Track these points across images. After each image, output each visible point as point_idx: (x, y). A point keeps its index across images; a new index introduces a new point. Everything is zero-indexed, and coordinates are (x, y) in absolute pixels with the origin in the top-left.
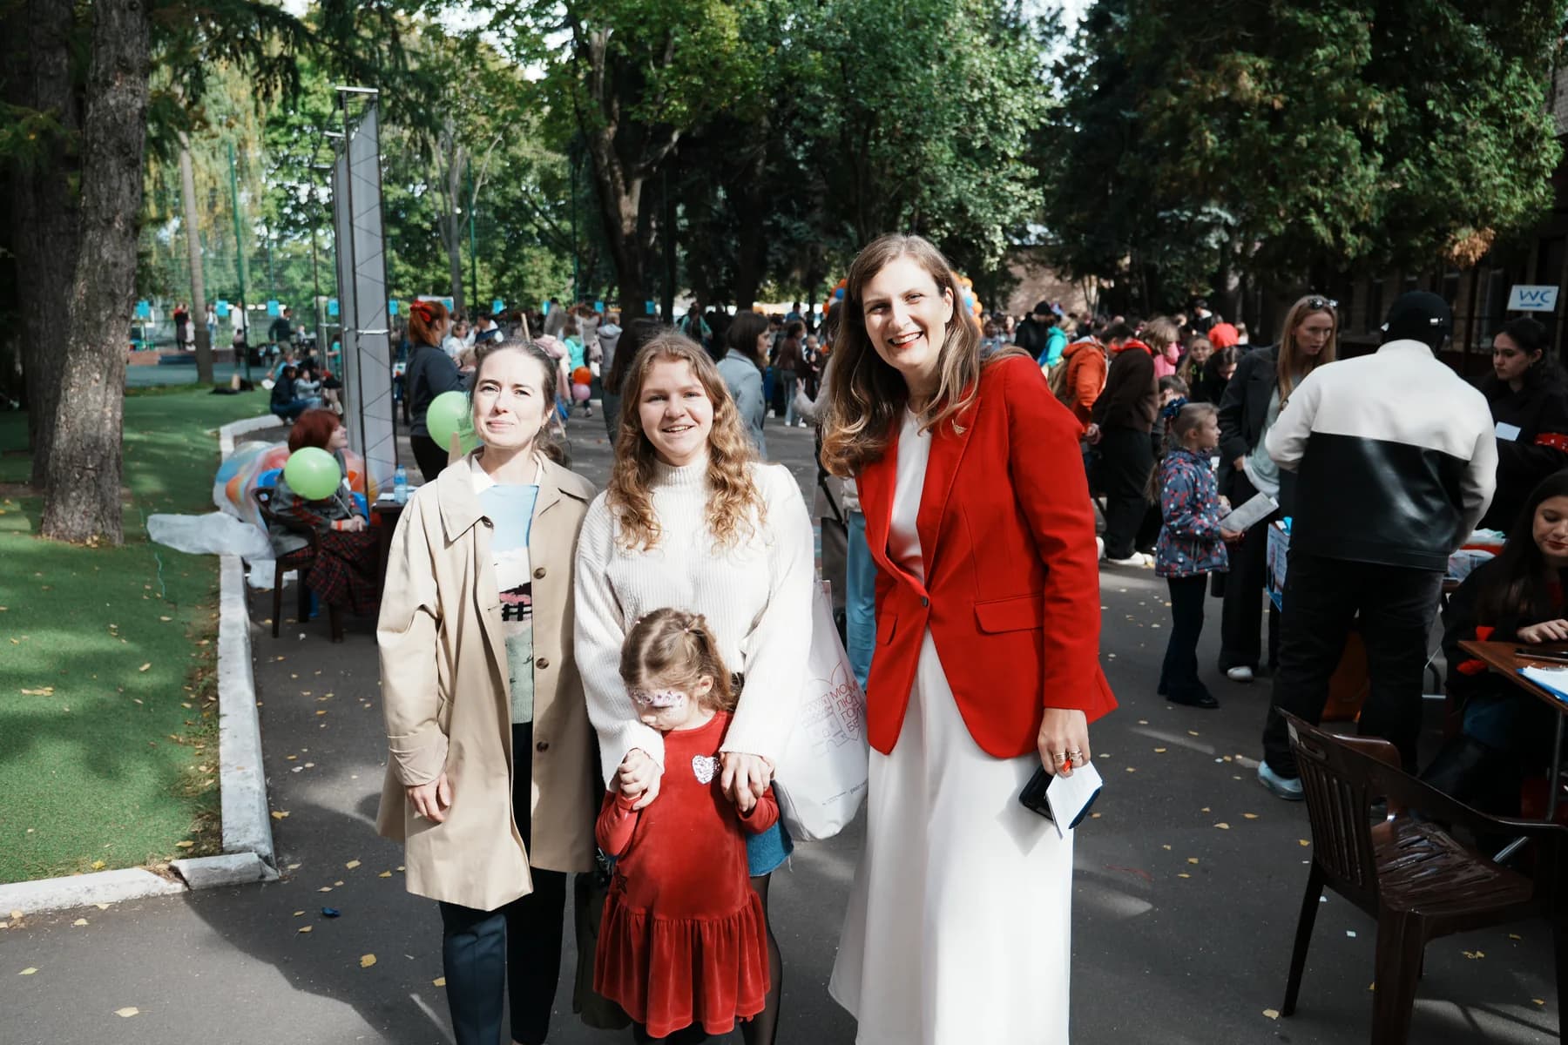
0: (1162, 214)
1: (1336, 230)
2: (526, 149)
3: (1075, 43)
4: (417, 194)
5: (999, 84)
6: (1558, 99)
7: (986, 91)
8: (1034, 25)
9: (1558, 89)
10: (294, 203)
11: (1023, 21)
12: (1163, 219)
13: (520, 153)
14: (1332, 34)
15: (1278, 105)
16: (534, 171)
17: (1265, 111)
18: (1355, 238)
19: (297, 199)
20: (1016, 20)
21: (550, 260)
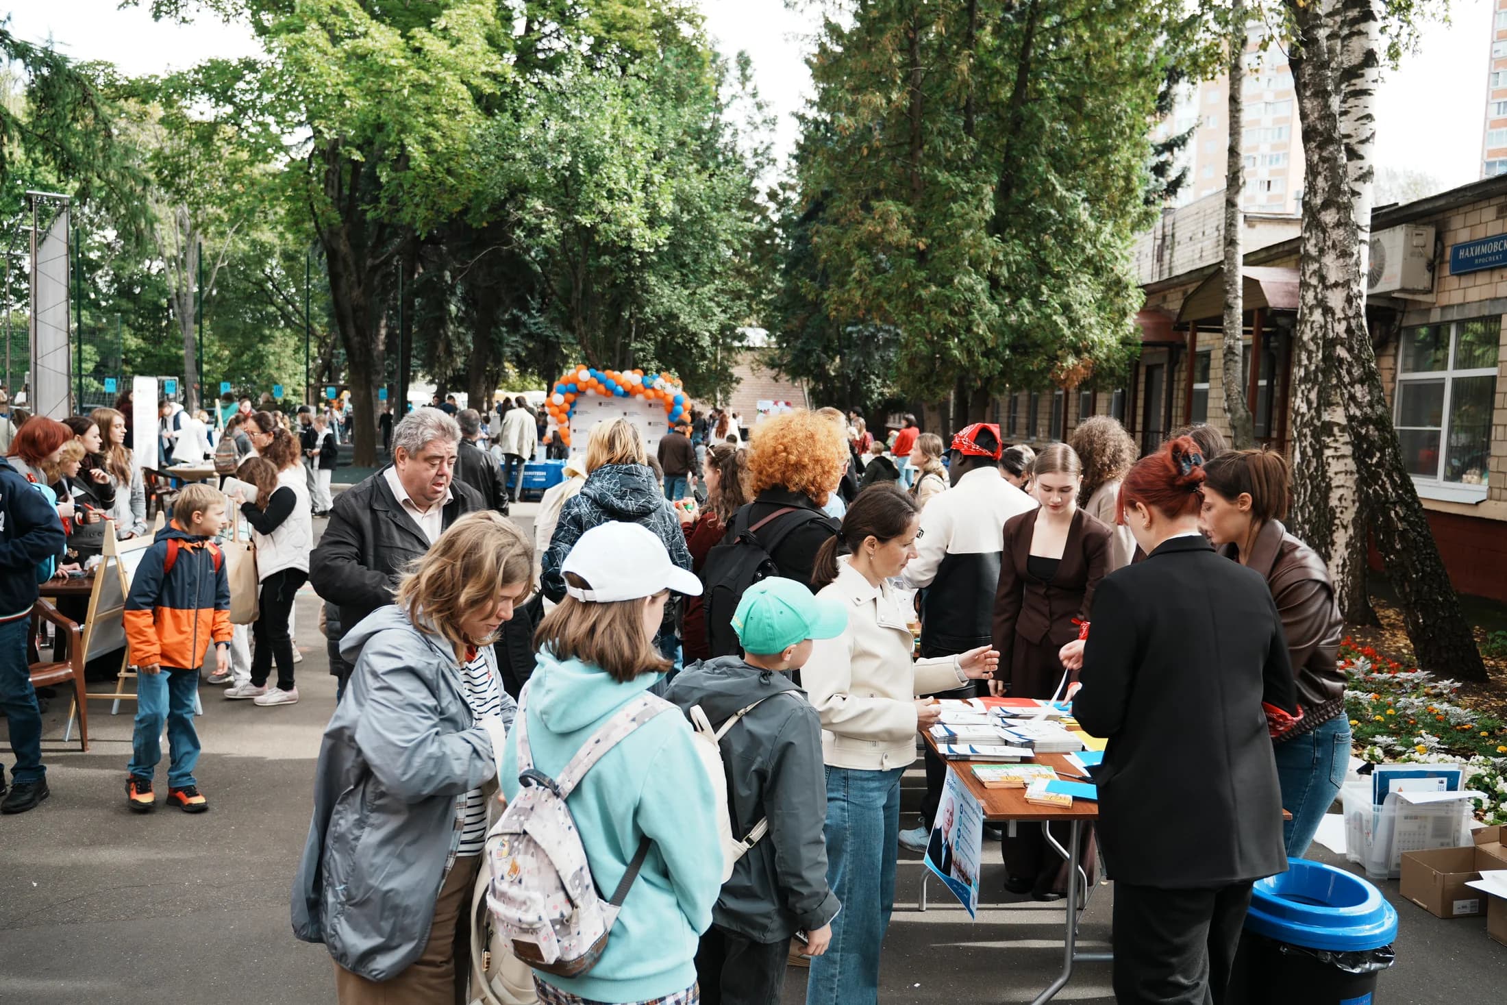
0: (849, 329)
1: (970, 353)
2: (267, 236)
3: (787, 172)
4: (154, 271)
5: (707, 208)
6: (1177, 248)
7: (695, 213)
8: (748, 155)
9: (1177, 240)
10: (17, 272)
11: (739, 150)
12: (851, 333)
13: (264, 238)
14: (963, 192)
15: (922, 246)
16: (277, 255)
17: (912, 250)
18: (985, 360)
19: (21, 269)
20: (733, 150)
21: (293, 341)
